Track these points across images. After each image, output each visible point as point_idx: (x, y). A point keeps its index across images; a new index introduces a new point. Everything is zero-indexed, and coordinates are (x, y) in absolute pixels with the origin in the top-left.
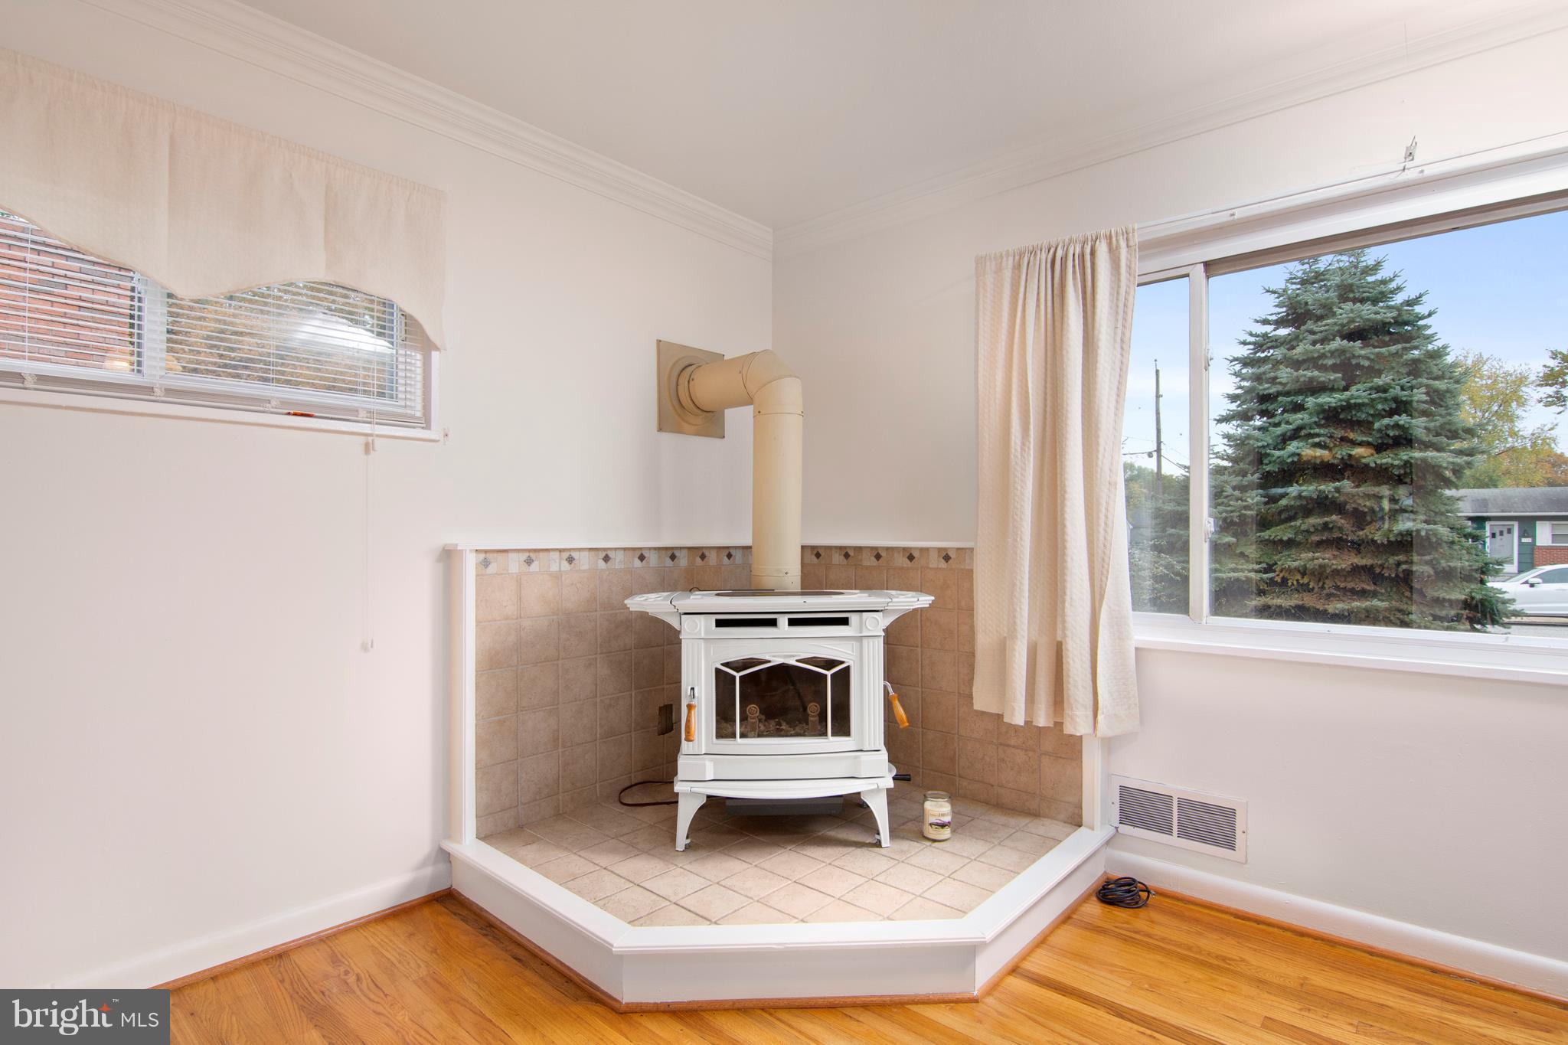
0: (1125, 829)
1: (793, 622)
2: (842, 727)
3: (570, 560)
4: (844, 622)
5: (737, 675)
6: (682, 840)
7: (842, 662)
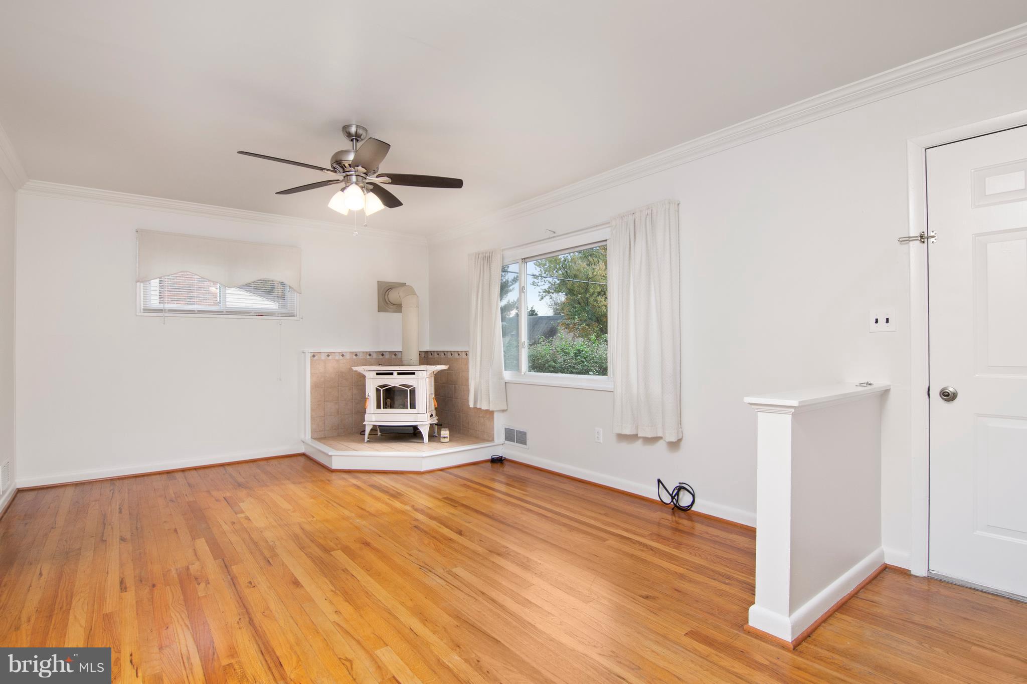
0: (506, 442)
1: (399, 374)
2: (413, 406)
3: (343, 355)
4: (414, 374)
5: (382, 390)
6: (366, 439)
7: (413, 386)
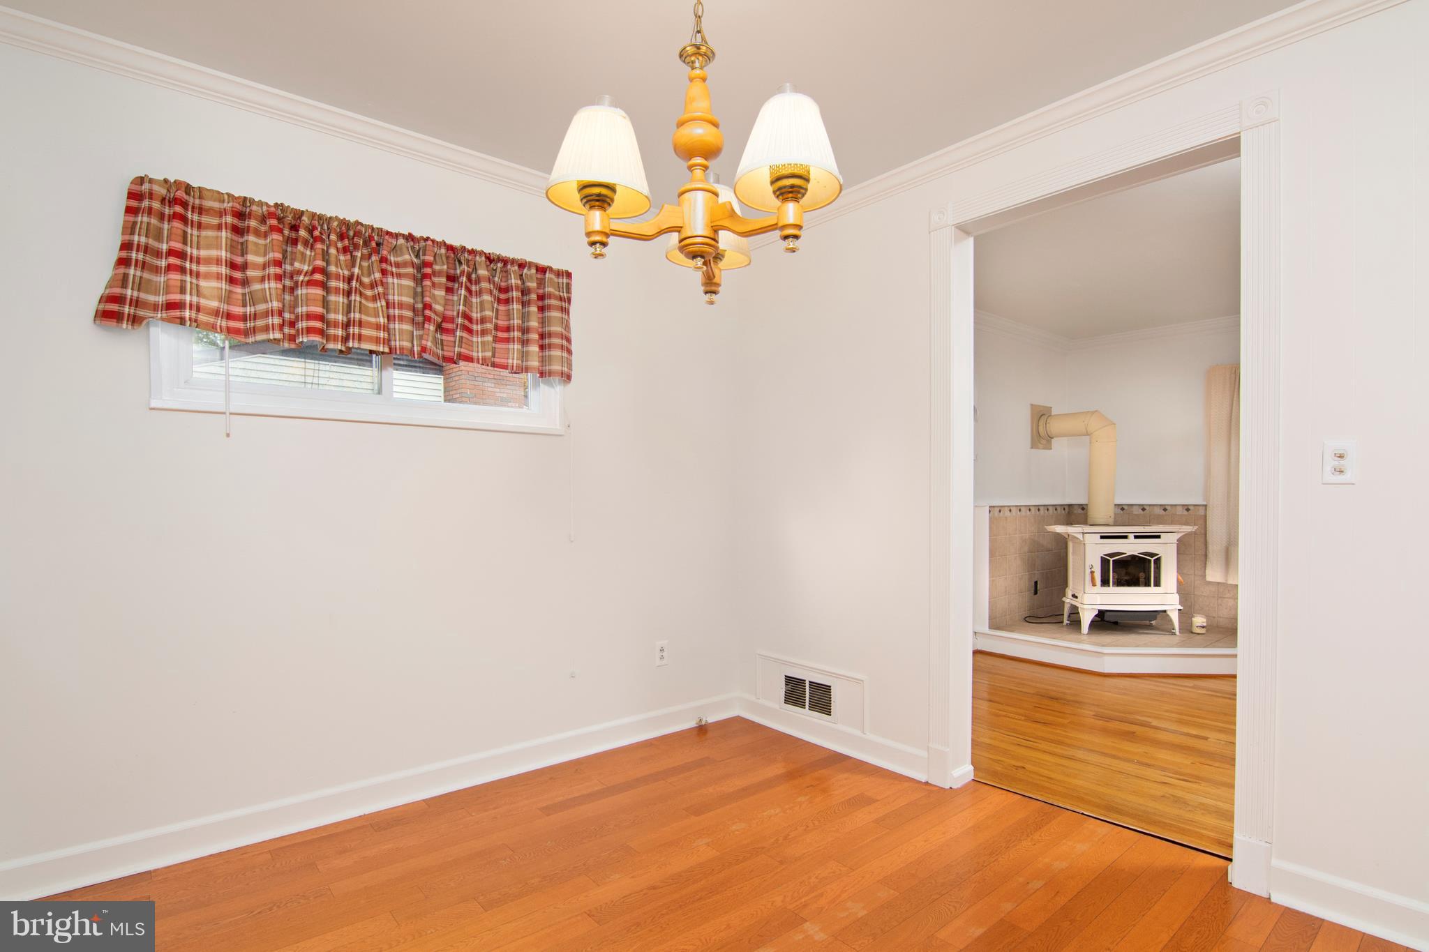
1: (1136, 537)
2: (1157, 584)
4: (1159, 537)
5: (1111, 560)
6: (1085, 629)
7: (1158, 555)
